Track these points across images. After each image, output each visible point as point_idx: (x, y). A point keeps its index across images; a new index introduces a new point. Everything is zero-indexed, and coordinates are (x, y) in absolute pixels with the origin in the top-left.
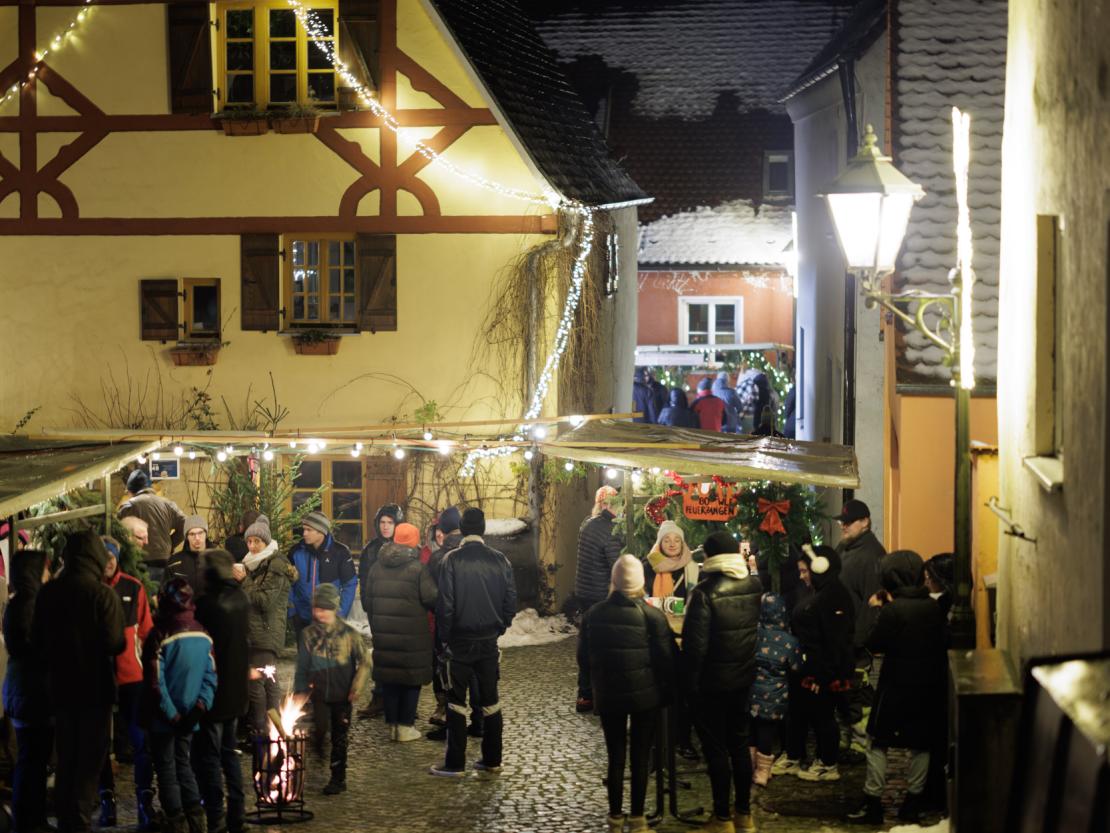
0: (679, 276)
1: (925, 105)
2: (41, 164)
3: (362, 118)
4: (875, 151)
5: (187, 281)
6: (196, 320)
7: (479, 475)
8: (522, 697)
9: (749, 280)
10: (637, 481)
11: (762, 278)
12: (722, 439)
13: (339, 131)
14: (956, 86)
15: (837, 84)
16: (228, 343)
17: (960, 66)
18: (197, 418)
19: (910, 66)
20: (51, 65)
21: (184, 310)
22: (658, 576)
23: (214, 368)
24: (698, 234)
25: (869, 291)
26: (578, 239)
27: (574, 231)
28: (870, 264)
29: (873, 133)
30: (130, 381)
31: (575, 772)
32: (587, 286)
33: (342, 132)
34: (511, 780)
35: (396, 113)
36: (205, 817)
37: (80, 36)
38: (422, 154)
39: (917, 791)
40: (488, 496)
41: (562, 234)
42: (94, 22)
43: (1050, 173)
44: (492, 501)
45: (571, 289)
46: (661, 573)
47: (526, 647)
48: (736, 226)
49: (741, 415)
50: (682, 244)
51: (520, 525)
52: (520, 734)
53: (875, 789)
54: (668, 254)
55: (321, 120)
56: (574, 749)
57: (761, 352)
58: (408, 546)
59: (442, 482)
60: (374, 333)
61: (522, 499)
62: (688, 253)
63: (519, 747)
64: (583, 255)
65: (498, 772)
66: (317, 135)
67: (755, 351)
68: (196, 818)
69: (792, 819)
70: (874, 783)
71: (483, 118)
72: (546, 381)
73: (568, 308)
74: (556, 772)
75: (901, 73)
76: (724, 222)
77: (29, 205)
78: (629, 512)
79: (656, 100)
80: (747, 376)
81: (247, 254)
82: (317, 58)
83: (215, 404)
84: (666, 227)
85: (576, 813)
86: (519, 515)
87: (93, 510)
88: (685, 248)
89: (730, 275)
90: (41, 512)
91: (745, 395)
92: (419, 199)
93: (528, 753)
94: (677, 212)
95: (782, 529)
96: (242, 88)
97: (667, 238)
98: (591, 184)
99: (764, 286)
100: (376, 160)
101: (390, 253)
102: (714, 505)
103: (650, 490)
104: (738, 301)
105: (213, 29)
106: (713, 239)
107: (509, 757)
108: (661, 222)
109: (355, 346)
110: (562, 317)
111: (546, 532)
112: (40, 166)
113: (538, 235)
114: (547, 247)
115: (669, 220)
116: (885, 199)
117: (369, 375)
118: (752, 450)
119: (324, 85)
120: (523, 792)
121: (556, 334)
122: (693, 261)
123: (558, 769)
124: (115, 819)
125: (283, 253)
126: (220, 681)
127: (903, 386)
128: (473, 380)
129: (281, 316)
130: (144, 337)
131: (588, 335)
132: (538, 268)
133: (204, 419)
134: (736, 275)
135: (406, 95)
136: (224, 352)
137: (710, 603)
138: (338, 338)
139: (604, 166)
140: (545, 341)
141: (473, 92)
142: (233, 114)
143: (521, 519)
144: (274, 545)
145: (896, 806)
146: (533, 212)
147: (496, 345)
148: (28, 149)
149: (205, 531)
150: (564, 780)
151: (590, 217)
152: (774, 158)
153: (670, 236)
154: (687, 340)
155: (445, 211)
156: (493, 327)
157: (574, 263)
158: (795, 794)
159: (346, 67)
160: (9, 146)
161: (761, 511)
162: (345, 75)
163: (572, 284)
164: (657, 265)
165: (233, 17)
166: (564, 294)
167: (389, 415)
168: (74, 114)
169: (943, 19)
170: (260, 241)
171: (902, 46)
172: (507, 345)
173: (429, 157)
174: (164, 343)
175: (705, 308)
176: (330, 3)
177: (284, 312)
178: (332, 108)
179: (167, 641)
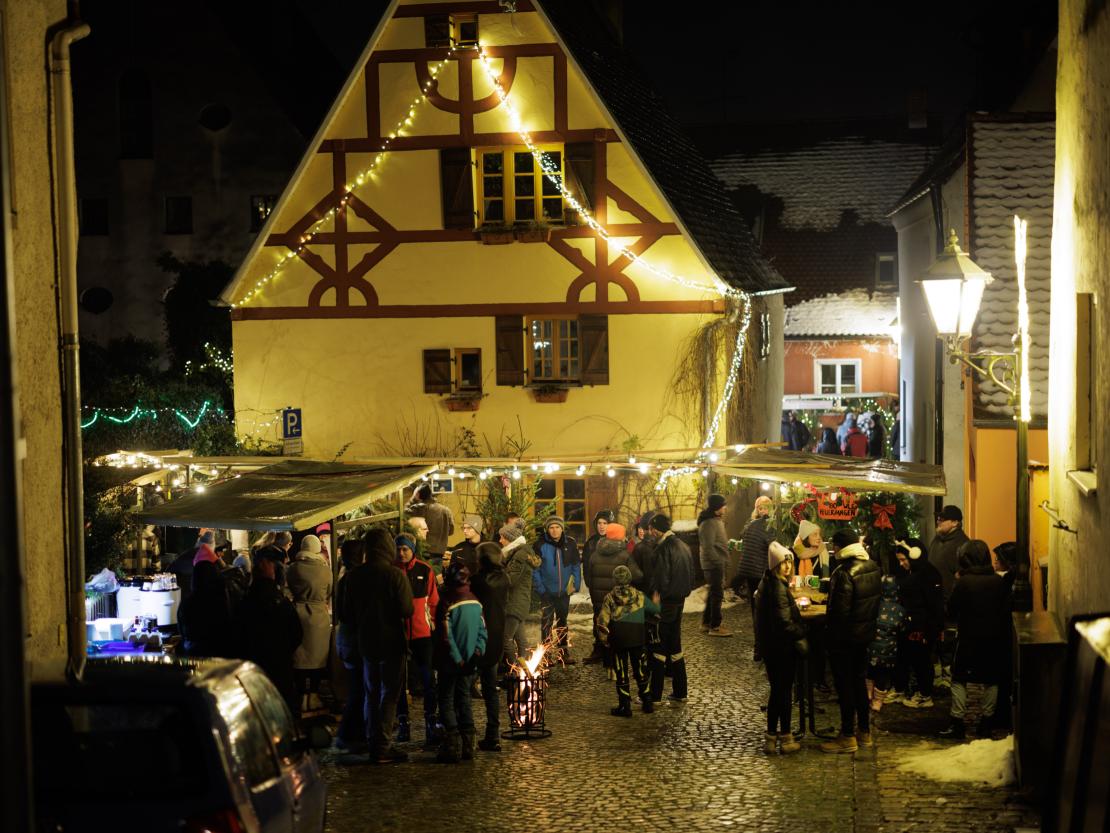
0: (814, 345)
1: (994, 215)
2: (351, 266)
3: (582, 231)
4: (957, 248)
5: (457, 350)
6: (464, 378)
7: (670, 489)
9: (866, 346)
10: (784, 491)
11: (874, 345)
13: (566, 241)
14: (1017, 202)
15: (929, 204)
16: (487, 395)
17: (1019, 187)
18: (466, 449)
19: (983, 187)
20: (357, 195)
21: (455, 371)
22: (801, 561)
23: (477, 413)
24: (828, 314)
25: (953, 351)
26: (740, 317)
27: (737, 311)
28: (954, 331)
29: (955, 235)
30: (417, 423)
31: (740, 702)
32: (747, 351)
33: (568, 241)
34: (694, 707)
35: (606, 226)
37: (378, 174)
38: (626, 256)
39: (989, 715)
40: (676, 504)
41: (728, 314)
42: (388, 163)
44: (679, 507)
45: (736, 353)
46: (804, 560)
48: (856, 307)
50: (816, 321)
53: (958, 713)
54: (806, 329)
55: (552, 232)
57: (875, 399)
58: (618, 540)
59: (643, 494)
60: (592, 386)
62: (821, 328)
63: (699, 684)
64: (744, 329)
65: (685, 702)
66: (550, 244)
67: (870, 398)
68: (468, 736)
69: (899, 735)
70: (958, 708)
71: (670, 230)
72: (718, 420)
73: (733, 367)
74: (727, 702)
75: (976, 193)
76: (847, 304)
77: (342, 297)
78: (778, 514)
79: (797, 217)
80: (864, 416)
81: (501, 331)
82: (550, 188)
83: (478, 439)
84: (805, 309)
85: (742, 731)
87: (390, 515)
88: (818, 324)
89: (852, 343)
90: (353, 517)
92: (624, 289)
94: (813, 298)
95: (890, 526)
96: (495, 210)
97: (805, 317)
98: (749, 277)
99: (876, 350)
100: (593, 261)
101: (604, 328)
102: (840, 508)
103: (793, 498)
104: (857, 362)
105: (474, 167)
106: (839, 317)
108: (801, 305)
109: (580, 397)
110: (729, 374)
112: (350, 268)
113: (711, 314)
114: (717, 323)
115: (807, 304)
116: (965, 284)
117: (589, 417)
118: (868, 469)
119: (554, 207)
120: (703, 716)
121: (725, 386)
122: (825, 333)
123: (729, 700)
125: (527, 330)
127: (978, 421)
128: (664, 420)
129: (525, 375)
130: (427, 391)
131: (748, 386)
132: (712, 338)
133: (471, 449)
134: (856, 343)
135: (614, 214)
136: (484, 402)
137: (850, 579)
138: (566, 391)
139: (759, 264)
140: (717, 391)
141: (663, 212)
142: (489, 229)
144: (522, 538)
146: (707, 298)
147: (681, 394)
148: (341, 256)
150: (733, 708)
151: (749, 301)
152: (883, 258)
153: (808, 315)
154: (820, 391)
155: (643, 298)
156: (679, 381)
157: (738, 334)
158: (901, 717)
159: (570, 194)
160: (327, 252)
161: (874, 513)
162: (569, 199)
163: (736, 349)
164: (798, 337)
165: (487, 158)
166: (730, 357)
167: (604, 445)
168: (375, 230)
169: (1007, 153)
170: (509, 321)
171: (977, 173)
172: (689, 394)
173: (631, 259)
174: (441, 395)
175: (833, 367)
176: (558, 147)
177: (527, 372)
178: (561, 223)
179: (453, 607)
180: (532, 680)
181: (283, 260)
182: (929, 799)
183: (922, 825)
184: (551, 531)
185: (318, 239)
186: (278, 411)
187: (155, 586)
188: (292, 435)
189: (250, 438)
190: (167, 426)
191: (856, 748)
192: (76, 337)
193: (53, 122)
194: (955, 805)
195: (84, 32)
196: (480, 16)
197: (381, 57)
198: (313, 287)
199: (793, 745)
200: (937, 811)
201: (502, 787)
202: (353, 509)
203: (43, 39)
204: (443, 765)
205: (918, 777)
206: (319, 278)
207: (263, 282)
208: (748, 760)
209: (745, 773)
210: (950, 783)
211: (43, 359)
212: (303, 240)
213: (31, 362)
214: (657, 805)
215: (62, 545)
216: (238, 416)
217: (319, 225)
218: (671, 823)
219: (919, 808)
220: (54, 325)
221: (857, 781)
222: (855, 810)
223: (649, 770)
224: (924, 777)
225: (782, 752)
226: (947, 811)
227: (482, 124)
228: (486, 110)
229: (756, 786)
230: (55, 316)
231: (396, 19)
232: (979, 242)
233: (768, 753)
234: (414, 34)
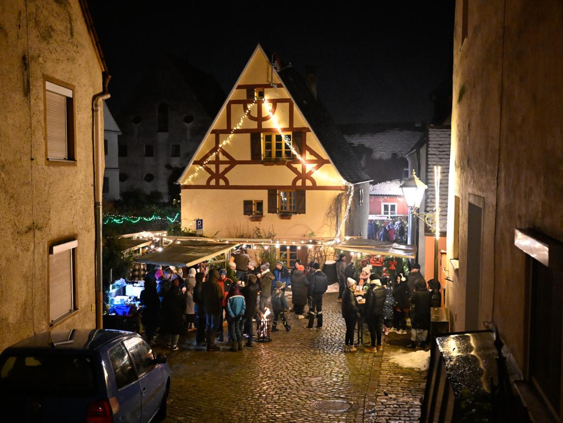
0: (382, 198)
1: (434, 161)
2: (220, 172)
3: (297, 162)
4: (415, 176)
5: (255, 201)
6: (257, 210)
7: (325, 250)
9: (399, 199)
10: (359, 255)
13: (292, 165)
14: (443, 156)
15: (416, 154)
16: (264, 216)
17: (444, 151)
18: (257, 234)
19: (431, 151)
20: (223, 148)
21: (254, 208)
22: (360, 280)
23: (261, 222)
24: (386, 187)
25: (413, 212)
26: (350, 192)
27: (349, 190)
28: (413, 206)
29: (415, 171)
30: (241, 225)
32: (352, 204)
35: (306, 161)
36: (243, 342)
37: (230, 141)
38: (312, 171)
39: (425, 340)
41: (346, 191)
42: (233, 138)
43: (457, 185)
44: (328, 256)
48: (395, 186)
54: (379, 192)
55: (287, 162)
57: (401, 217)
58: (301, 271)
59: (316, 251)
60: (300, 214)
64: (351, 196)
65: (321, 329)
66: (287, 166)
67: (399, 216)
68: (240, 342)
69: (393, 346)
71: (327, 162)
72: (341, 227)
73: (347, 209)
75: (429, 153)
76: (393, 185)
77: (217, 182)
79: (377, 155)
80: (397, 223)
81: (269, 194)
82: (287, 147)
83: (261, 231)
85: (338, 342)
87: (221, 261)
88: (383, 191)
89: (394, 198)
90: (209, 261)
92: (311, 181)
93: (330, 323)
94: (382, 182)
95: (395, 269)
96: (269, 154)
97: (379, 188)
98: (356, 177)
99: (402, 201)
100: (301, 172)
101: (304, 195)
102: (378, 262)
103: (362, 258)
104: (396, 204)
105: (262, 139)
106: (390, 189)
108: (378, 185)
109: (295, 218)
110: (346, 211)
113: (340, 191)
114: (342, 194)
115: (380, 184)
116: (417, 190)
117: (298, 225)
118: (389, 247)
119: (289, 153)
120: (326, 335)
121: (345, 215)
122: (385, 194)
123: (336, 328)
125: (278, 194)
126: (246, 308)
127: (426, 234)
128: (324, 226)
130: (245, 214)
131: (353, 216)
132: (340, 199)
133: (259, 234)
135: (308, 156)
136: (263, 219)
137: (372, 292)
138: (291, 215)
139: (361, 172)
140: (342, 217)
141: (325, 156)
142: (266, 160)
144: (268, 270)
146: (339, 185)
147: (329, 218)
148: (217, 168)
150: (337, 332)
151: (353, 187)
152: (405, 169)
154: (383, 214)
155: (318, 185)
156: (329, 213)
157: (349, 198)
158: (395, 338)
159: (294, 149)
160: (213, 167)
161: (390, 264)
162: (294, 151)
163: (348, 203)
164: (376, 195)
165: (267, 137)
166: (346, 205)
167: (303, 235)
168: (228, 160)
169: (439, 139)
170: (273, 191)
171: (430, 146)
172: (332, 218)
173: (314, 171)
174: (249, 216)
175: (388, 205)
176: (290, 133)
177: (278, 209)
178: (290, 159)
179: (231, 297)
180: (265, 321)
181: (198, 169)
182: (397, 376)
183: (393, 388)
184: (278, 266)
185: (210, 163)
186: (195, 220)
187: (138, 285)
188: (199, 228)
189: (186, 228)
190: (164, 222)
191: (376, 351)
192: (101, 204)
193: (94, 128)
194: (405, 379)
195: (109, 96)
196: (265, 89)
197: (232, 102)
198: (208, 178)
199: (354, 349)
200: (399, 382)
201: (248, 363)
202: (209, 258)
203: (91, 100)
204: (231, 352)
205: (396, 365)
206: (210, 175)
207: (191, 176)
208: (337, 355)
209: (335, 360)
210: (407, 368)
211: (87, 211)
212: (205, 163)
213: (81, 213)
214: (300, 374)
215: (94, 275)
216: (182, 221)
217: (210, 158)
218: (303, 382)
219: (393, 380)
220: (93, 199)
221: (374, 366)
222: (370, 380)
223: (302, 357)
224: (398, 365)
225: (350, 352)
226: (403, 382)
227: (265, 125)
228: (266, 120)
229: (338, 367)
230: (93, 196)
231: (238, 90)
232: (429, 170)
233: (345, 352)
234: (243, 94)
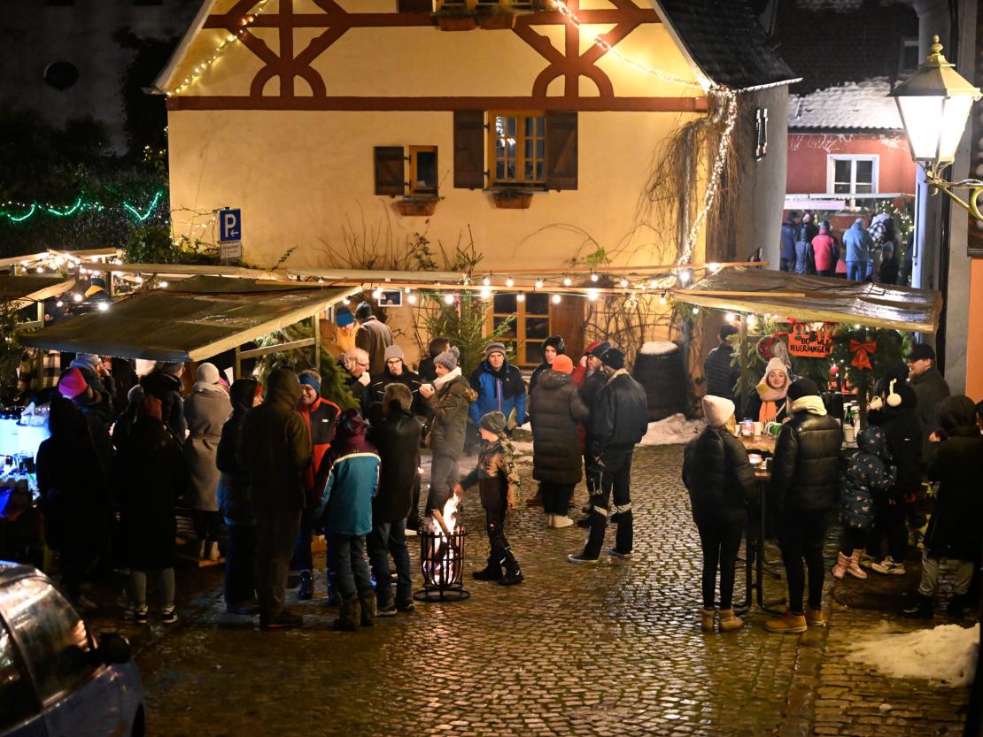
0: (828, 138)
2: (296, 53)
3: (551, 17)
4: (941, 58)
5: (412, 147)
6: (419, 179)
7: (641, 306)
8: (661, 490)
9: (885, 141)
10: (752, 323)
11: (894, 140)
12: (832, 285)
13: (532, 27)
16: (443, 198)
18: (419, 257)
21: (409, 171)
22: (764, 404)
23: (432, 218)
24: (844, 104)
25: (932, 179)
26: (725, 117)
27: (721, 111)
28: (934, 156)
29: (940, 42)
30: (365, 227)
31: (690, 560)
32: (731, 155)
33: (535, 28)
34: (637, 566)
35: (578, 12)
36: (376, 599)
38: (598, 47)
39: (963, 593)
40: (648, 323)
41: (712, 113)
44: (651, 327)
45: (718, 158)
46: (767, 402)
47: (673, 445)
48: (875, 98)
49: (873, 250)
50: (831, 112)
51: (673, 346)
52: (653, 524)
53: (928, 590)
54: (819, 121)
55: (518, 18)
56: (693, 539)
57: (891, 200)
58: (563, 373)
59: (612, 311)
60: (559, 191)
61: (675, 325)
62: (836, 120)
63: (649, 535)
64: (728, 131)
65: (628, 559)
66: (515, 30)
67: (886, 199)
68: (367, 601)
69: (858, 611)
70: (927, 585)
71: (648, 17)
72: (695, 232)
73: (714, 174)
74: (675, 560)
76: (866, 94)
77: (287, 86)
78: (744, 349)
80: (879, 219)
81: (459, 128)
83: (432, 247)
84: (819, 98)
85: (683, 599)
86: (673, 338)
87: (304, 342)
88: (834, 116)
89: (870, 138)
90: (264, 343)
91: (876, 234)
92: (596, 83)
93: (656, 541)
94: (829, 87)
95: (869, 365)
97: (819, 107)
98: (743, 70)
99: (897, 146)
100: (563, 51)
101: (573, 127)
102: (813, 344)
103: (761, 331)
104: (875, 158)
106: (857, 108)
107: (639, 545)
108: (816, 94)
109: (545, 203)
110: (710, 181)
111: (695, 353)
112: (296, 54)
113: (692, 113)
114: (699, 122)
115: (822, 93)
116: (947, 101)
117: (554, 226)
118: (853, 297)
120: (644, 577)
121: (705, 191)
122: (840, 126)
123: (677, 557)
124: (312, 593)
125: (488, 126)
127: (973, 250)
128: (637, 231)
129: (485, 177)
130: (378, 192)
131: (732, 195)
132: (692, 141)
133: (424, 257)
134: (874, 138)
136: (440, 206)
137: (797, 435)
138: (530, 195)
139: (759, 53)
140: (697, 200)
142: (448, 13)
143: (674, 342)
144: (458, 371)
145: (948, 600)
146: (689, 94)
147: (656, 202)
148: (286, 41)
149: (401, 360)
150: (679, 568)
151: (734, 99)
152: (908, 43)
153: (822, 105)
154: (833, 191)
155: (617, 94)
156: (655, 187)
157: (720, 137)
160: (271, 37)
161: (852, 350)
163: (719, 154)
164: (811, 129)
166: (712, 162)
167: (570, 258)
168: (324, 12)
170: (469, 117)
172: (666, 202)
173: (605, 49)
174: (393, 197)
175: (848, 163)
177: (488, 174)
178: (528, 8)
179: (339, 460)
180: (448, 535)
181: (222, 44)
182: (872, 705)
184: (492, 359)
185: (261, 21)
186: (215, 211)
188: (230, 238)
189: (187, 239)
190: (114, 219)
191: (805, 628)
194: (899, 713)
198: (255, 74)
199: (734, 622)
200: (878, 721)
201: (394, 666)
202: (264, 333)
204: (338, 632)
205: (868, 671)
206: (261, 64)
207: (201, 68)
208: (680, 639)
209: (673, 656)
210: (903, 680)
212: (245, 23)
214: (560, 700)
216: (173, 215)
217: (262, 6)
218: (570, 725)
219: (858, 716)
221: (798, 673)
222: (784, 716)
223: (565, 647)
224: (874, 671)
225: (721, 630)
226: (890, 721)
229: (681, 676)
233: (705, 630)
